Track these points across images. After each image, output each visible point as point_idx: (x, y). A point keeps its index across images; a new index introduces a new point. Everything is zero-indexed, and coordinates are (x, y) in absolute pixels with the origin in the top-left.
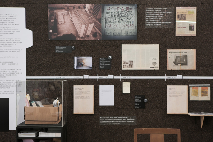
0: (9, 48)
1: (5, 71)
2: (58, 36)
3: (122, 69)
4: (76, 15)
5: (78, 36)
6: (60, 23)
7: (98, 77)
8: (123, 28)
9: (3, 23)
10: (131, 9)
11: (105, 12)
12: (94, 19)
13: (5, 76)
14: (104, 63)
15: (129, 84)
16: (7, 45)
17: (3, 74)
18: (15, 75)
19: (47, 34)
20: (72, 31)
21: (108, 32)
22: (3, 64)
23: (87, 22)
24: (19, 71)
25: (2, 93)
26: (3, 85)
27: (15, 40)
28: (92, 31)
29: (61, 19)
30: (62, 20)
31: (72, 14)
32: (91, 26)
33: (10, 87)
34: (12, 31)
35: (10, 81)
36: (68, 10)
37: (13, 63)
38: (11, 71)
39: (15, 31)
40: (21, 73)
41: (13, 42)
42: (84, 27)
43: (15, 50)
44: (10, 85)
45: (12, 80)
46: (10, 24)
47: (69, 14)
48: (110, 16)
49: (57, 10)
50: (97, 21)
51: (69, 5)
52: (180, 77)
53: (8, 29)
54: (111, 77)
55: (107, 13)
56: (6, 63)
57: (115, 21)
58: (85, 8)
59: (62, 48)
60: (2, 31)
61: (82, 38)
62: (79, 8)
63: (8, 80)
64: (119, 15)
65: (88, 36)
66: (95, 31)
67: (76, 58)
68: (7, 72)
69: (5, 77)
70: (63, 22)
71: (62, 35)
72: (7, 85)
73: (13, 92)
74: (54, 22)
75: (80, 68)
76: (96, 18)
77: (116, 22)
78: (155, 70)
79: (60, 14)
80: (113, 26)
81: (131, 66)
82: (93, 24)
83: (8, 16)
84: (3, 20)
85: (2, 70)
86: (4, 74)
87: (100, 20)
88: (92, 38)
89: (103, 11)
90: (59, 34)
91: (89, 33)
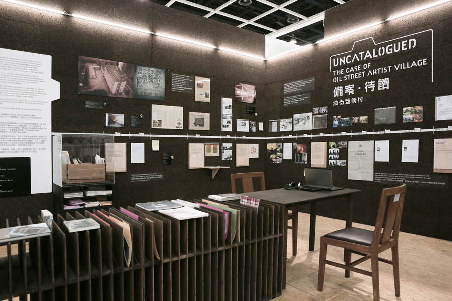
0: (30, 99)
1: (24, 126)
2: (89, 90)
3: (152, 128)
4: (108, 71)
5: (110, 92)
6: (91, 77)
7: (129, 135)
8: (153, 89)
9: (23, 70)
10: (160, 72)
11: (137, 72)
12: (126, 77)
13: (24, 131)
14: (136, 122)
15: (158, 142)
16: (27, 96)
17: (21, 129)
18: (38, 131)
19: (77, 88)
20: (104, 87)
21: (139, 91)
22: (21, 118)
23: (119, 79)
24: (42, 127)
25: (21, 152)
26: (21, 142)
27: (38, 90)
28: (124, 89)
29: (92, 73)
30: (94, 74)
31: (104, 69)
32: (124, 84)
33: (32, 144)
34: (34, 80)
35: (31, 138)
36: (100, 65)
37: (36, 117)
38: (33, 125)
39: (38, 80)
40: (46, 129)
41: (35, 92)
42: (116, 84)
43: (38, 102)
44: (31, 142)
45: (34, 137)
46: (32, 72)
47: (101, 69)
48: (141, 77)
49: (89, 63)
50: (129, 80)
51: (101, 60)
52: (198, 136)
53: (29, 77)
54: (141, 135)
55: (139, 73)
56: (27, 117)
57: (146, 81)
58: (117, 65)
59: (93, 104)
60: (21, 78)
61: (114, 94)
62: (112, 64)
63: (28, 137)
64: (149, 77)
65: (120, 94)
66: (127, 90)
67: (107, 115)
68: (28, 127)
69: (24, 133)
70: (95, 77)
71: (93, 90)
72: (28, 142)
73: (35, 150)
74: (85, 75)
75: (111, 126)
76: (128, 77)
77: (147, 83)
78: (179, 130)
79: (92, 68)
80: (144, 86)
81: (160, 125)
82: (125, 82)
83: (29, 62)
84: (23, 65)
85: (21, 125)
86: (24, 129)
87: (132, 79)
88: (124, 96)
89: (135, 71)
90: (89, 88)
91: (121, 90)
